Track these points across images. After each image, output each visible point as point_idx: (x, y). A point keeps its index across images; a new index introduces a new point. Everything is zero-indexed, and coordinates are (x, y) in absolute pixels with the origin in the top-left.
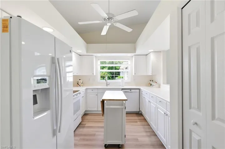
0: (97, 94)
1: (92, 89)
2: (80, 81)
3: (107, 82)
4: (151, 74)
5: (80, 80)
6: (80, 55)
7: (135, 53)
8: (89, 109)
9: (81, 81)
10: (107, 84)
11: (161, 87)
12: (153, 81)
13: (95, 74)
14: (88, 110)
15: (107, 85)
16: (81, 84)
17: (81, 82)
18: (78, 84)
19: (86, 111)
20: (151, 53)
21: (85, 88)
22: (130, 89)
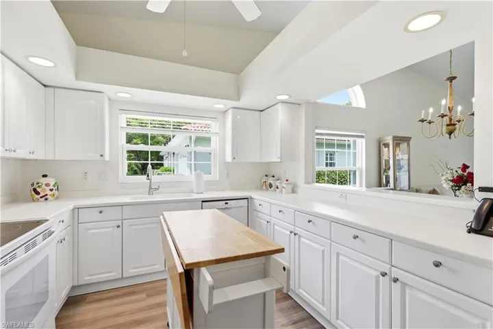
0: (119, 223)
1: (101, 209)
2: (44, 181)
3: (151, 182)
4: (279, 160)
5: (45, 176)
6: (45, 86)
7: (239, 100)
8: (87, 279)
9: (51, 181)
10: (150, 188)
11: (299, 190)
12: (273, 176)
13: (107, 158)
14: (81, 283)
15: (151, 190)
16: (51, 193)
17: (52, 183)
18: (38, 193)
19: (73, 288)
20: (280, 104)
21: (71, 205)
22: (226, 200)
